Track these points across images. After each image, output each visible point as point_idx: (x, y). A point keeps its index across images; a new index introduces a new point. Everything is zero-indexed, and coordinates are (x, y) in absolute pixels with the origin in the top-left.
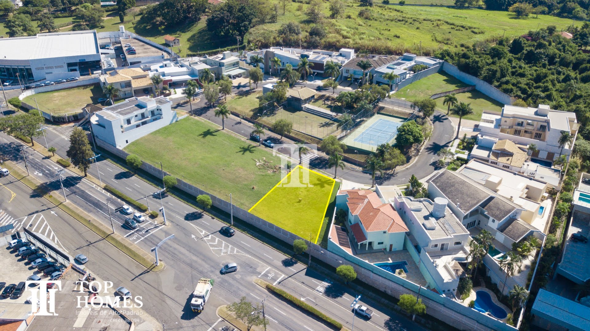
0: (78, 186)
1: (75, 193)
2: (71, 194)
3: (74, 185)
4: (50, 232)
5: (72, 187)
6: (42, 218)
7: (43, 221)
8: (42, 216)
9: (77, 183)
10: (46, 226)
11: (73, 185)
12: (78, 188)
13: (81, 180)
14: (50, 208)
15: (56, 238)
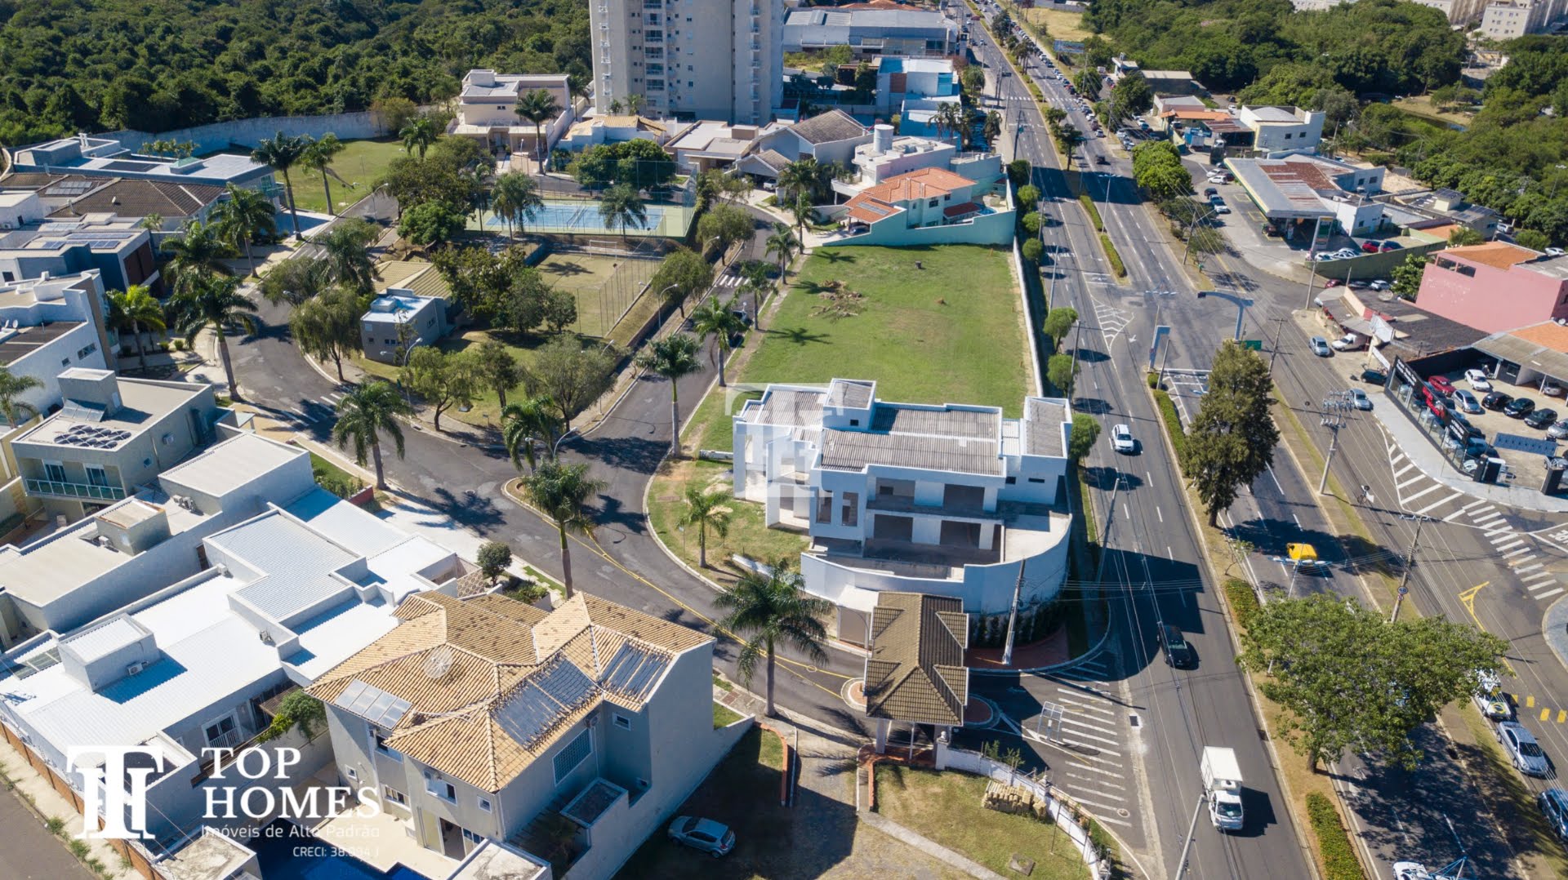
0: (1260, 515)
1: (1282, 502)
2: (1296, 504)
3: (1266, 521)
4: (1398, 467)
5: (1279, 519)
6: (1404, 496)
7: (1405, 493)
8: (1402, 502)
9: (1258, 522)
10: (1400, 480)
11: (1271, 523)
12: (1263, 508)
13: (1238, 527)
14: (1372, 509)
15: (1390, 451)
